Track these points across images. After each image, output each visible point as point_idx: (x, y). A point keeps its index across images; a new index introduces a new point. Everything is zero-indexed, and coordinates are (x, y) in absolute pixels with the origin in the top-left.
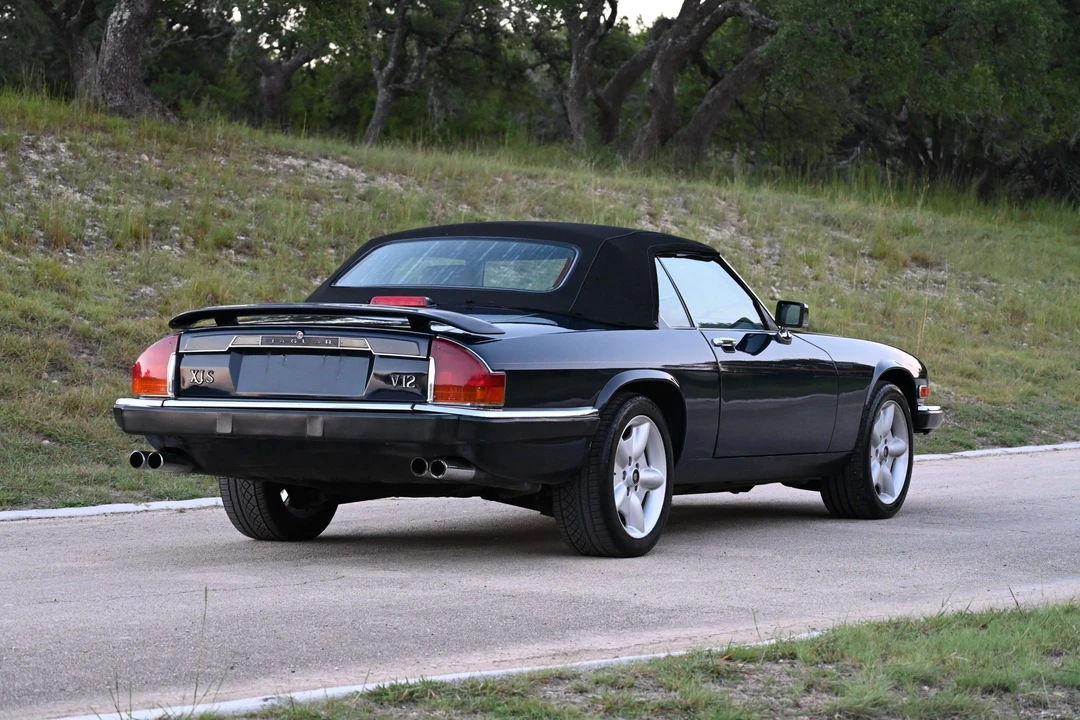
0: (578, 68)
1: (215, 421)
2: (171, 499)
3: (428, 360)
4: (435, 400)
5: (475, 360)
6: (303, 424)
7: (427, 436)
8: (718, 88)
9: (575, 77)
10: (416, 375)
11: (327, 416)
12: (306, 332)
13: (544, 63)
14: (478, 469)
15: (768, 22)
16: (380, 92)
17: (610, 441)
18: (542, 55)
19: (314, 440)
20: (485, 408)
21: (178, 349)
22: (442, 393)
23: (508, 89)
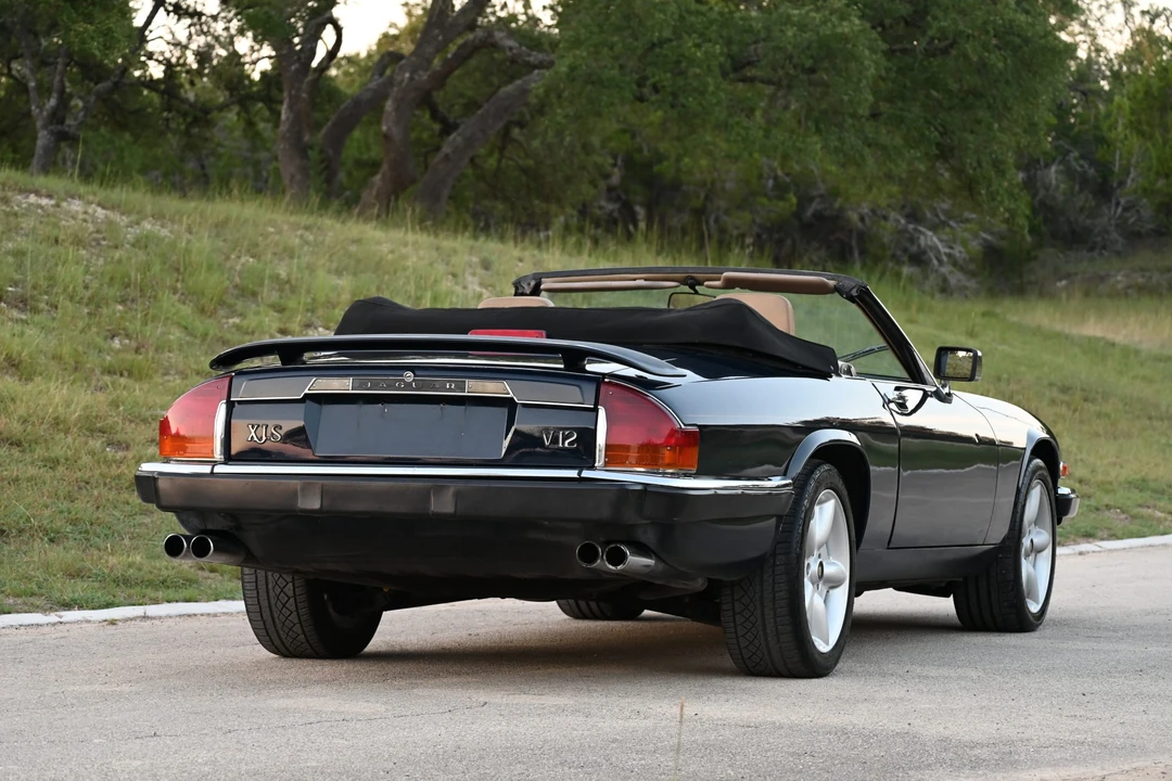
0: (291, 107)
1: (295, 494)
2: (81, 607)
3: (595, 410)
4: (606, 464)
5: (660, 409)
6: (425, 496)
7: (605, 512)
8: (459, 135)
9: (288, 118)
10: (579, 430)
11: (461, 485)
12: (417, 373)
13: (233, 103)
14: (658, 558)
15: (529, 55)
16: (40, 135)
17: (801, 522)
18: (231, 95)
19: (441, 519)
20: (673, 475)
21: (229, 396)
22: (616, 455)
23: (187, 133)
